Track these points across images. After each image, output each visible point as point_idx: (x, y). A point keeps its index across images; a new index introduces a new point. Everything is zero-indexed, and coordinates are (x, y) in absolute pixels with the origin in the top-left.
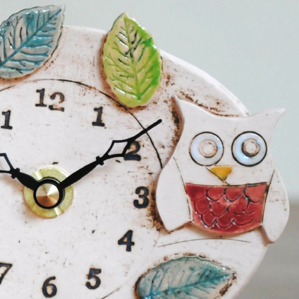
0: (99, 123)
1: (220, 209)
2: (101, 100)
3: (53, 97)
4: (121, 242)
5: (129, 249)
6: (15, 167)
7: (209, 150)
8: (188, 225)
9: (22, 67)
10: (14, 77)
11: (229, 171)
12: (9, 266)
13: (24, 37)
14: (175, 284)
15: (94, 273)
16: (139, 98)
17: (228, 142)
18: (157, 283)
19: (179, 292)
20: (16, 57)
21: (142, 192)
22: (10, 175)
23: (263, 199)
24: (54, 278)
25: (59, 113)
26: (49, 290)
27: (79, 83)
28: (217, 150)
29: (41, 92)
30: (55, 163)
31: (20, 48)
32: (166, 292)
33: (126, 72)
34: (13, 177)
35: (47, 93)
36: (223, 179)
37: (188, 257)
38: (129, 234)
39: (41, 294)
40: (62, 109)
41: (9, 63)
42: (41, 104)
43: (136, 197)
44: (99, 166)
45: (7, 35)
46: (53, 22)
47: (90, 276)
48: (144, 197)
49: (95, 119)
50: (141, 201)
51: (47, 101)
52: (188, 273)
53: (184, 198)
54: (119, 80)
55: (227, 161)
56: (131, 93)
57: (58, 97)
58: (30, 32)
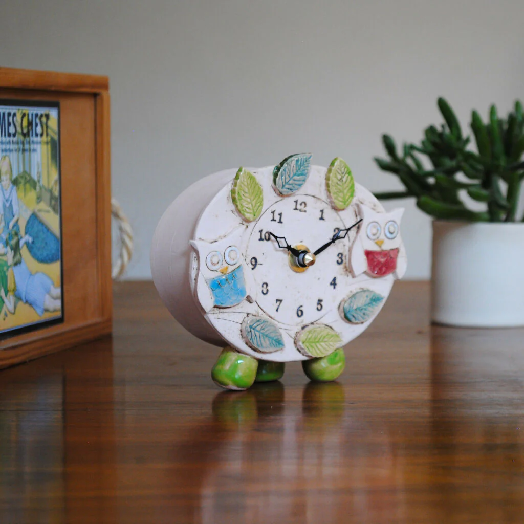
0: (322, 218)
1: (379, 263)
2: (323, 206)
3: (301, 204)
4: (331, 284)
5: (334, 288)
6: (289, 245)
7: (374, 231)
8: (365, 273)
9: (293, 188)
10: (289, 193)
11: (382, 242)
12: (281, 301)
13: (295, 171)
14: (360, 305)
15: (320, 301)
16: (345, 204)
17: (383, 226)
18: (351, 305)
19: (362, 310)
20: (290, 182)
21: (340, 256)
22: (287, 249)
23: (396, 256)
24: (302, 306)
25: (304, 213)
26: (300, 314)
27: (314, 197)
28: (378, 230)
29: (296, 202)
30: (301, 242)
31: (292, 177)
32: (356, 310)
33: (340, 189)
34: (288, 250)
35: (299, 203)
36: (380, 246)
37: (363, 290)
38: (335, 279)
39: (296, 315)
40: (305, 211)
41: (287, 186)
42: (296, 209)
43: (337, 258)
44: (333, 243)
45: (287, 170)
46: (308, 162)
47: (318, 304)
48: (341, 258)
49: (320, 217)
50: (340, 261)
51: (299, 207)
52: (365, 298)
53: (363, 258)
54: (337, 194)
55: (382, 237)
56: (341, 201)
57: (303, 204)
58: (297, 168)
